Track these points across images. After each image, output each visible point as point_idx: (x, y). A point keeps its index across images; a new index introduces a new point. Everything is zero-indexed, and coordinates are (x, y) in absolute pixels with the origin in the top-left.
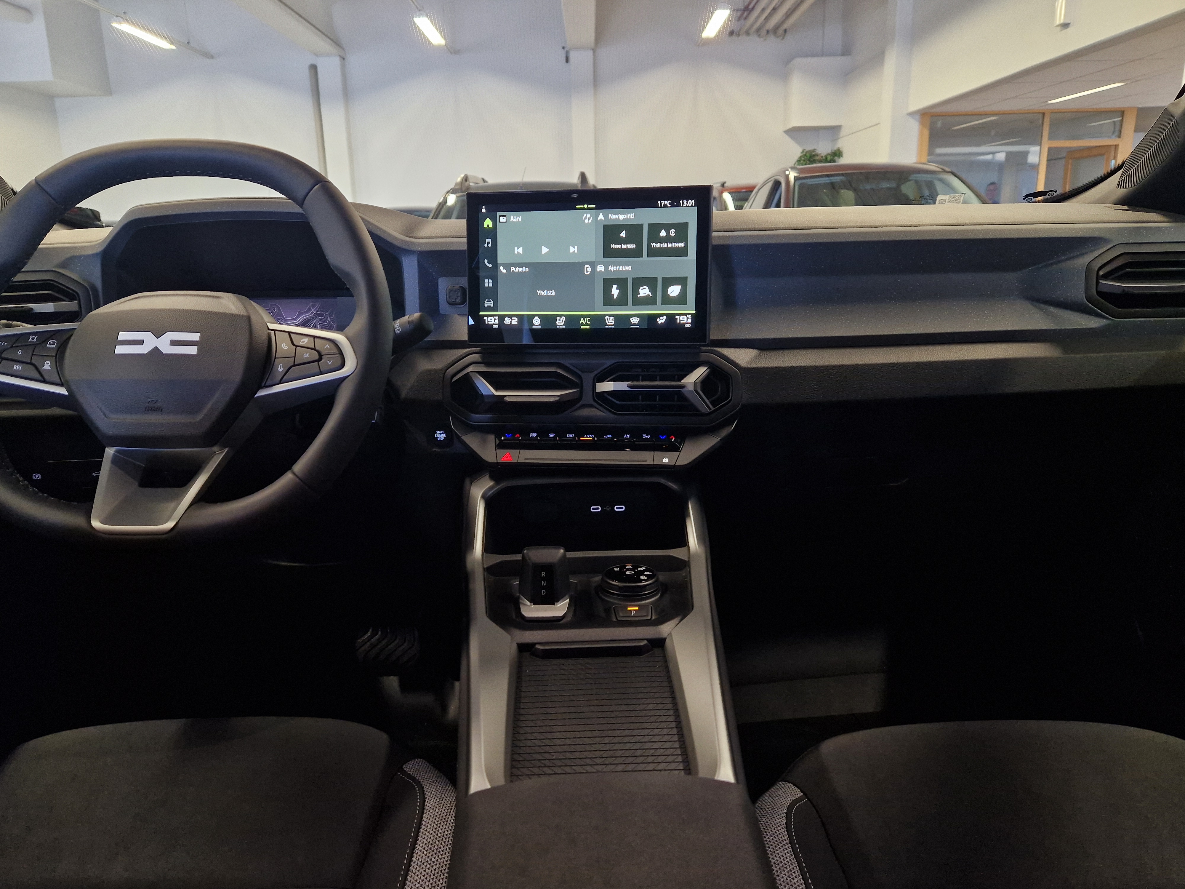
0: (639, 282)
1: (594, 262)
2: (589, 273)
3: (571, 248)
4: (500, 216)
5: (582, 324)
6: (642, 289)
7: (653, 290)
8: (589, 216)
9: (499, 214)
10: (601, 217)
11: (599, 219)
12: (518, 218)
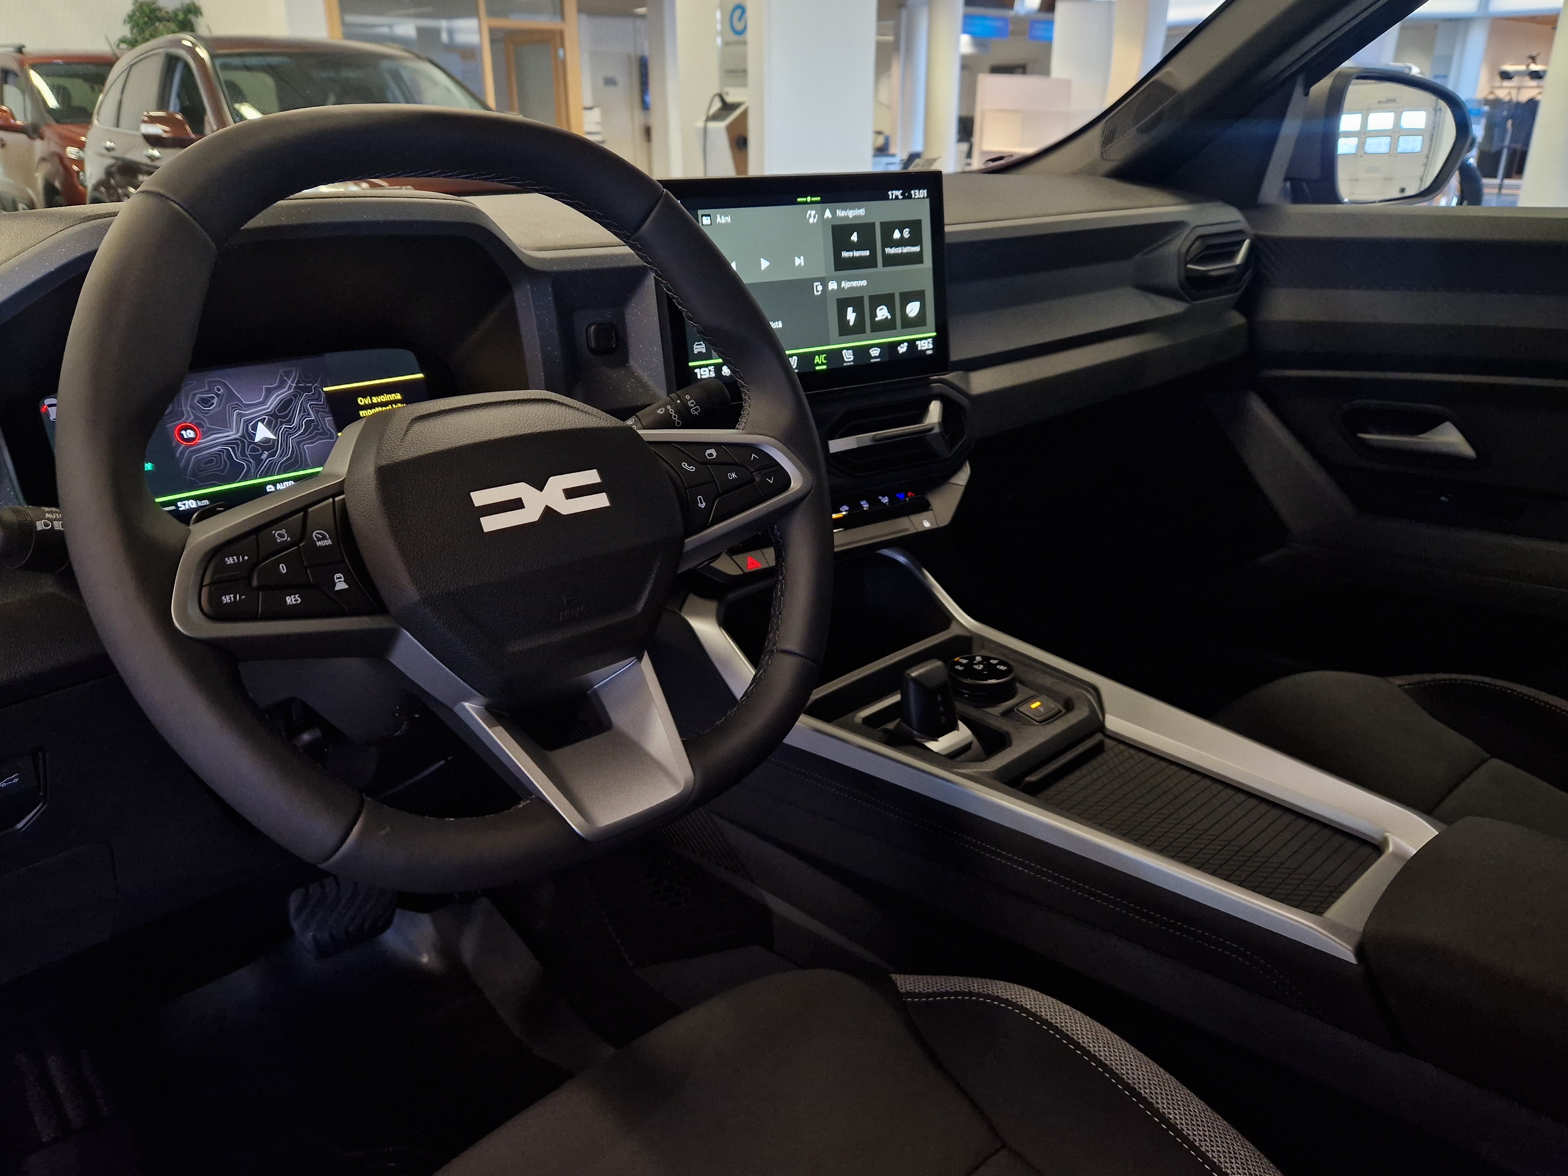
0: (877, 301)
1: (824, 277)
2: (820, 293)
3: (796, 258)
4: (702, 216)
5: (818, 364)
6: (880, 310)
7: (891, 310)
8: (813, 212)
9: (700, 212)
10: (828, 214)
11: (825, 217)
12: (726, 218)
